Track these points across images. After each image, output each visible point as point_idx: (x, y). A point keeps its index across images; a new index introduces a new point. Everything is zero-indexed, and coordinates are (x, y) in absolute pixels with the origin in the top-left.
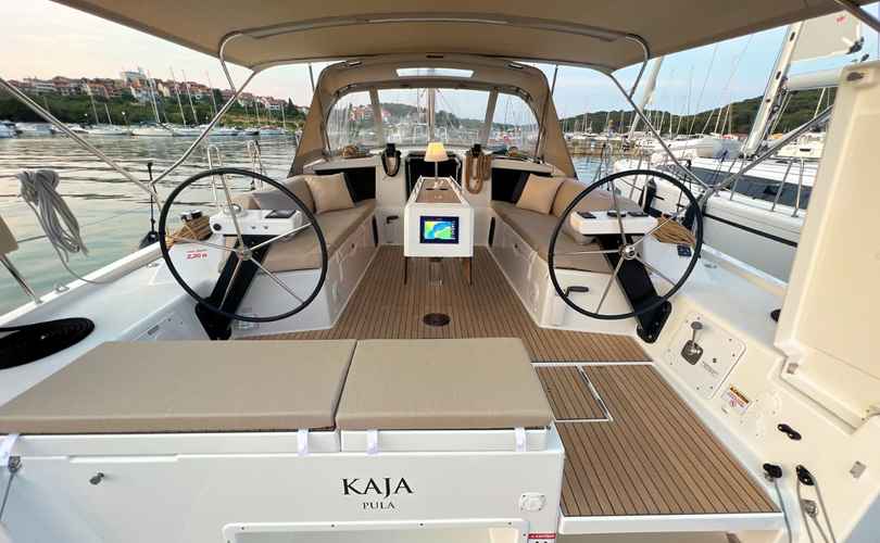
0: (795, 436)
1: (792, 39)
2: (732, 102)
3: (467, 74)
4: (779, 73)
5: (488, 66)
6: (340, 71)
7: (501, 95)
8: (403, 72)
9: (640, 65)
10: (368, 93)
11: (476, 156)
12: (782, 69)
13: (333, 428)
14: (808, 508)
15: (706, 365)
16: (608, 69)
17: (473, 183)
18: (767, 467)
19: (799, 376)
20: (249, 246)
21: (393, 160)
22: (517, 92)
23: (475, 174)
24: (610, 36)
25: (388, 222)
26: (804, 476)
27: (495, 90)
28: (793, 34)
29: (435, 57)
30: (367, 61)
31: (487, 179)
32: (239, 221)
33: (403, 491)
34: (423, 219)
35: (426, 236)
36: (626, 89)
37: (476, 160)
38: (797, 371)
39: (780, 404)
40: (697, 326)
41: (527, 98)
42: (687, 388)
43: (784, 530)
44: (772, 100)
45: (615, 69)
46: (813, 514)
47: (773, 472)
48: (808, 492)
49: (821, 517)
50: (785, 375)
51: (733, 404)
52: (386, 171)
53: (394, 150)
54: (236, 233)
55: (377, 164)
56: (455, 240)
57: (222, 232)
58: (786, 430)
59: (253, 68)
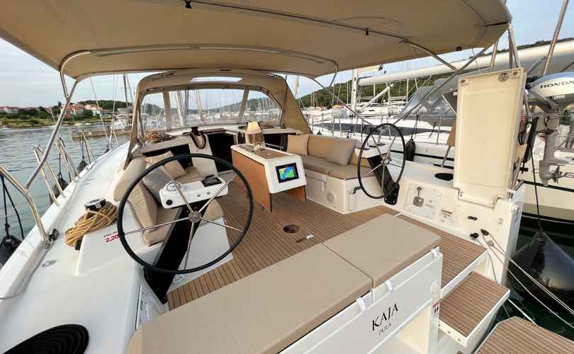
0: (475, 219)
5: (251, 75)
7: (251, 92)
13: (370, 290)
14: (491, 244)
15: (427, 205)
16: (313, 77)
18: (472, 235)
19: (465, 196)
20: (198, 209)
26: (485, 233)
27: (247, 89)
29: (225, 71)
34: (278, 168)
35: (281, 178)
39: (464, 210)
40: (419, 189)
41: (268, 93)
42: (422, 218)
43: (488, 257)
45: (317, 77)
46: (493, 245)
47: (475, 236)
48: (488, 238)
49: (496, 245)
50: (460, 197)
51: (445, 217)
52: (197, 146)
53: (199, 130)
54: (184, 204)
55: (189, 141)
56: (297, 177)
57: (172, 206)
58: (471, 218)
59: (77, 78)
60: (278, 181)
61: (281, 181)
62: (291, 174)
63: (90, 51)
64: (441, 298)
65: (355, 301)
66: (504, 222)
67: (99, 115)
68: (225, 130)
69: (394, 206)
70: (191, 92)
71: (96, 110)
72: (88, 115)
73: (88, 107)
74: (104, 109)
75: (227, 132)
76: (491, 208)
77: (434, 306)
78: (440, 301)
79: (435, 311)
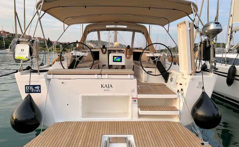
1: (231, 16)
3: (126, 27)
4: (230, 26)
6: (91, 26)
7: (136, 33)
8: (107, 26)
9: (168, 24)
10: (97, 32)
11: (128, 48)
12: (231, 25)
13: (101, 74)
15: (173, 81)
17: (128, 56)
21: (104, 50)
22: (140, 32)
23: (128, 53)
24: (158, 18)
25: (103, 67)
27: (134, 31)
28: (231, 15)
29: (116, 23)
30: (99, 24)
31: (131, 55)
32: (76, 53)
33: (111, 87)
35: (114, 60)
36: (167, 30)
37: (128, 50)
40: (171, 73)
41: (143, 33)
43: (179, 98)
44: (230, 35)
45: (164, 25)
47: (178, 91)
48: (182, 92)
49: (183, 95)
51: (176, 85)
52: (102, 52)
53: (105, 47)
55: (100, 50)
56: (121, 61)
57: (73, 55)
59: (69, 25)
62: (119, 60)
63: (71, 17)
64: (138, 98)
65: (95, 74)
69: (166, 84)
76: (186, 79)
77: (133, 98)
78: (137, 98)
79: (134, 101)
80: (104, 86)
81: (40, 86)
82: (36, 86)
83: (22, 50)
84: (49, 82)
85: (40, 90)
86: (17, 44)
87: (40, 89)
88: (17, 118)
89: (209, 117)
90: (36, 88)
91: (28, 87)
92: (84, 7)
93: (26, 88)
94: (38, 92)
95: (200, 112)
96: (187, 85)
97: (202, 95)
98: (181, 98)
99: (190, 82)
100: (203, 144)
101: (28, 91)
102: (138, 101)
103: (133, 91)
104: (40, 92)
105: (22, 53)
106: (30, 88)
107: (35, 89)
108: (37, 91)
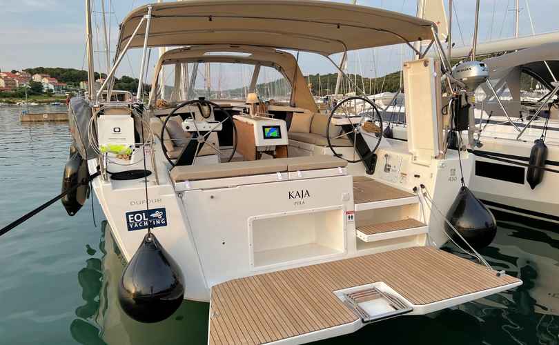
0: (419, 176)
2: (385, 75)
7: (262, 67)
9: (343, 53)
11: (257, 104)
13: (287, 171)
15: (392, 171)
16: (326, 54)
18: (413, 189)
19: (418, 161)
20: (203, 135)
21: (206, 109)
22: (273, 65)
26: (422, 186)
27: (259, 64)
29: (234, 46)
32: (197, 124)
33: (307, 195)
34: (264, 127)
36: (337, 65)
38: (417, 159)
40: (386, 156)
41: (280, 69)
43: (420, 204)
46: (426, 196)
47: (415, 189)
48: (424, 190)
49: (428, 195)
50: (414, 162)
51: (402, 178)
52: (203, 116)
53: (206, 100)
54: (196, 130)
55: (195, 110)
57: (189, 130)
58: (416, 176)
60: (263, 137)
61: (265, 138)
62: (275, 133)
64: (356, 210)
65: (276, 173)
66: (433, 176)
67: (51, 90)
68: (232, 107)
69: (372, 176)
70: (201, 65)
71: (47, 83)
72: (37, 90)
73: (37, 78)
74: (60, 81)
75: (234, 109)
76: (428, 166)
77: (347, 213)
78: (354, 212)
79: (349, 217)
80: (294, 195)
81: (163, 210)
82: (154, 211)
83: (117, 130)
84: (181, 198)
85: (166, 221)
86: (101, 116)
87: (164, 216)
88: (138, 290)
89: (479, 230)
90: (153, 215)
91: (133, 217)
92: (208, 19)
93: (130, 219)
94: (161, 225)
95: (465, 223)
96: (435, 176)
97: (460, 193)
98: (424, 202)
99: (439, 171)
100: (499, 275)
101: (134, 225)
102: (355, 216)
103: (346, 199)
104: (165, 224)
105: (117, 135)
106: (138, 218)
107: (152, 218)
108: (158, 222)
